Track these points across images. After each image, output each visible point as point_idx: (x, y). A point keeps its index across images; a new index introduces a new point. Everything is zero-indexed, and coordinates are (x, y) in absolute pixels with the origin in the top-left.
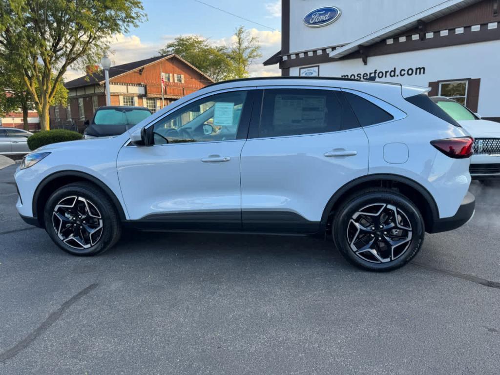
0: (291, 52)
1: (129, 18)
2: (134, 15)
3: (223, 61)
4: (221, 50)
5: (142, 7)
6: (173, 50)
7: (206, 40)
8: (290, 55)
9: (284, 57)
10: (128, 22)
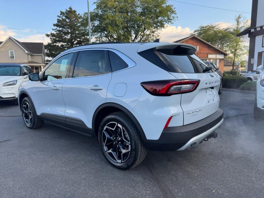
0: (257, 26)
1: (169, 20)
2: (172, 18)
3: (227, 36)
4: (226, 30)
5: (176, 13)
6: (197, 33)
7: (217, 26)
8: (256, 28)
9: (251, 30)
10: (168, 22)
